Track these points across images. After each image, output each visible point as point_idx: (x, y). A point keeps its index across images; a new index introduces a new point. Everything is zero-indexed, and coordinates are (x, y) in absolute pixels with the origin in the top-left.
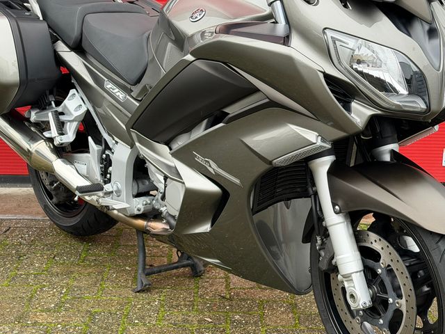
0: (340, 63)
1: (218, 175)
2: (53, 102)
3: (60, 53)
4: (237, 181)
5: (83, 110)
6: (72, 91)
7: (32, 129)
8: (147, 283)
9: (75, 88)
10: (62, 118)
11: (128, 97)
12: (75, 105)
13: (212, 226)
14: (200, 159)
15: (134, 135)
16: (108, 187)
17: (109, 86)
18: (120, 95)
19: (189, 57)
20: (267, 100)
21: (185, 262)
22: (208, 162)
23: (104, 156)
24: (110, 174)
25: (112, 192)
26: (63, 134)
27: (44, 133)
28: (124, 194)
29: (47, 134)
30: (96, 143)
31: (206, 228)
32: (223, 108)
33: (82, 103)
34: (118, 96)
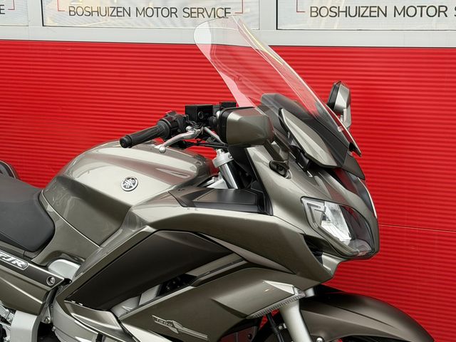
1: (181, 333)
4: (205, 337)
11: (29, 264)
15: (68, 306)
18: (20, 263)
19: (148, 229)
20: (244, 262)
22: (172, 323)
32: (187, 272)
34: (16, 264)
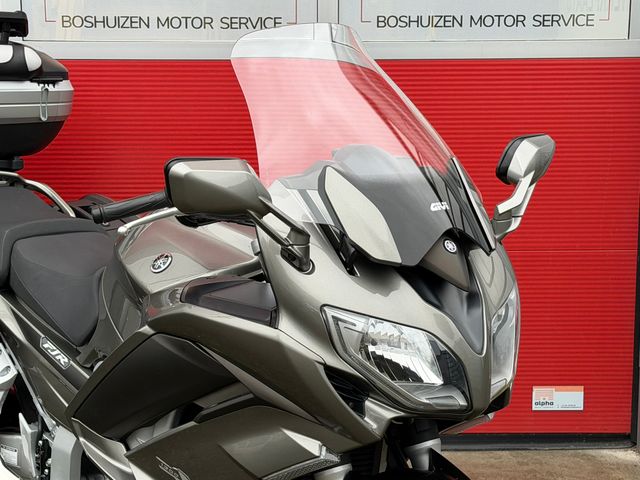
0: (345, 350)
5: (13, 373)
14: (165, 467)
15: (76, 426)
17: (46, 346)
18: (63, 359)
19: (146, 329)
20: (251, 396)
22: (177, 472)
23: (41, 442)
24: (49, 469)
32: (195, 400)
33: (11, 364)
34: (59, 360)
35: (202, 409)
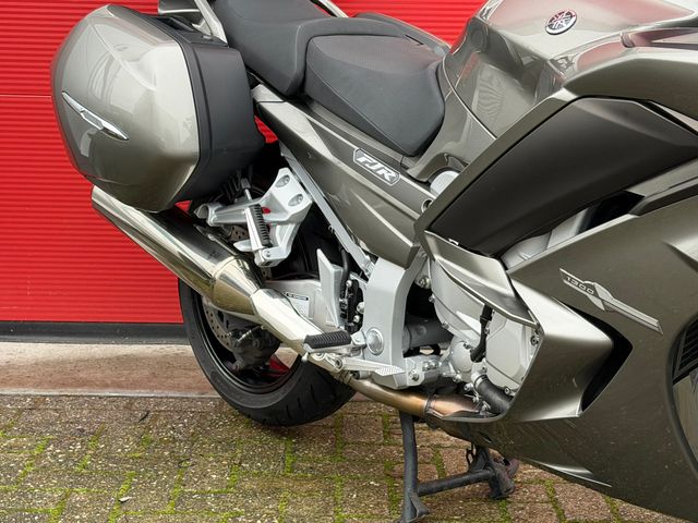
1: (609, 310)
2: (247, 192)
3: (262, 104)
4: (653, 322)
5: (305, 203)
6: (283, 172)
7: (210, 237)
8: (424, 510)
9: (287, 165)
10: (268, 218)
11: (401, 176)
12: (289, 194)
13: (584, 406)
14: (574, 282)
15: (431, 242)
16: (357, 338)
17: (362, 160)
18: (388, 174)
19: (564, 95)
21: (482, 473)
22: (593, 288)
23: (350, 282)
24: (361, 316)
25: (365, 347)
26: (269, 246)
27: (235, 245)
28: (388, 349)
29: (241, 246)
30: (332, 262)
31: (571, 410)
32: (630, 186)
33: (302, 191)
34: (383, 176)
35: (640, 198)
